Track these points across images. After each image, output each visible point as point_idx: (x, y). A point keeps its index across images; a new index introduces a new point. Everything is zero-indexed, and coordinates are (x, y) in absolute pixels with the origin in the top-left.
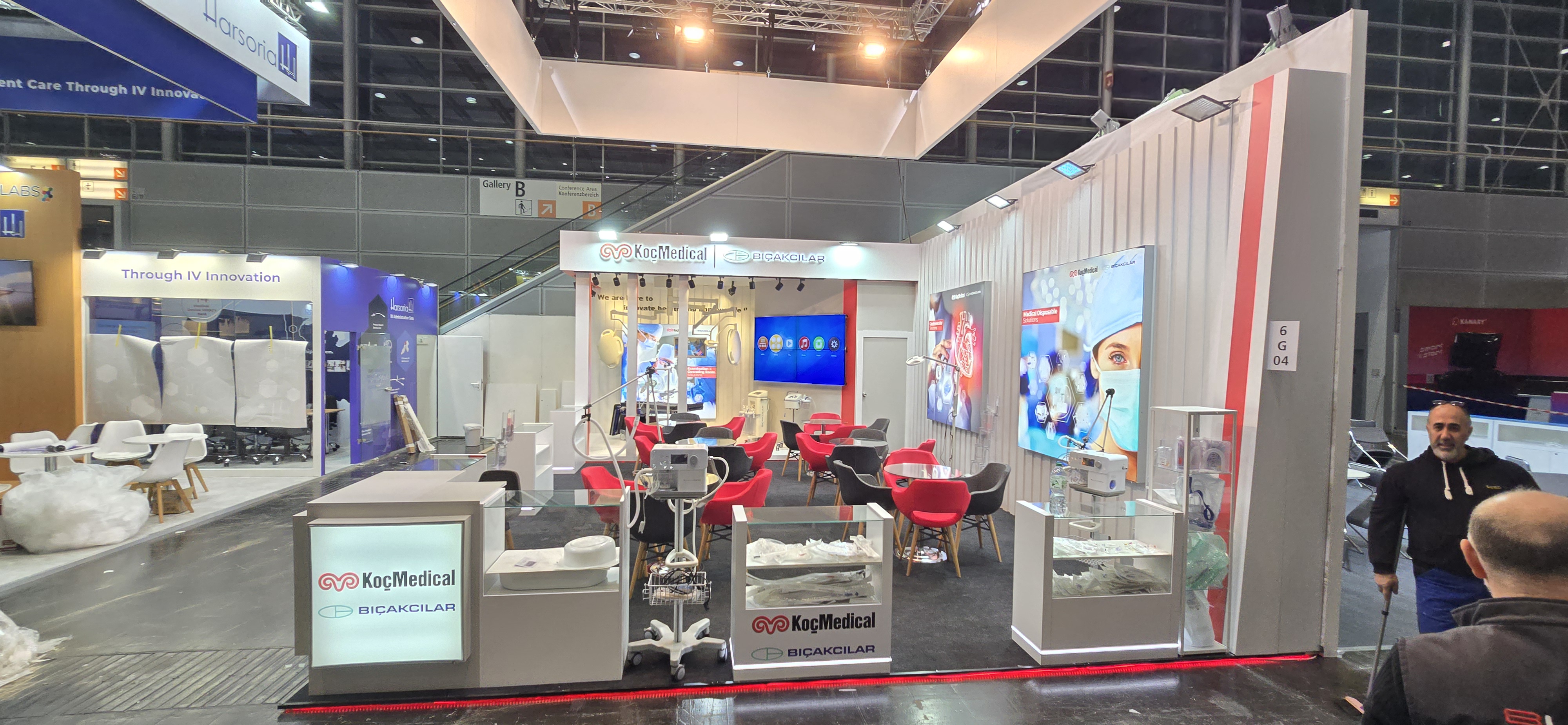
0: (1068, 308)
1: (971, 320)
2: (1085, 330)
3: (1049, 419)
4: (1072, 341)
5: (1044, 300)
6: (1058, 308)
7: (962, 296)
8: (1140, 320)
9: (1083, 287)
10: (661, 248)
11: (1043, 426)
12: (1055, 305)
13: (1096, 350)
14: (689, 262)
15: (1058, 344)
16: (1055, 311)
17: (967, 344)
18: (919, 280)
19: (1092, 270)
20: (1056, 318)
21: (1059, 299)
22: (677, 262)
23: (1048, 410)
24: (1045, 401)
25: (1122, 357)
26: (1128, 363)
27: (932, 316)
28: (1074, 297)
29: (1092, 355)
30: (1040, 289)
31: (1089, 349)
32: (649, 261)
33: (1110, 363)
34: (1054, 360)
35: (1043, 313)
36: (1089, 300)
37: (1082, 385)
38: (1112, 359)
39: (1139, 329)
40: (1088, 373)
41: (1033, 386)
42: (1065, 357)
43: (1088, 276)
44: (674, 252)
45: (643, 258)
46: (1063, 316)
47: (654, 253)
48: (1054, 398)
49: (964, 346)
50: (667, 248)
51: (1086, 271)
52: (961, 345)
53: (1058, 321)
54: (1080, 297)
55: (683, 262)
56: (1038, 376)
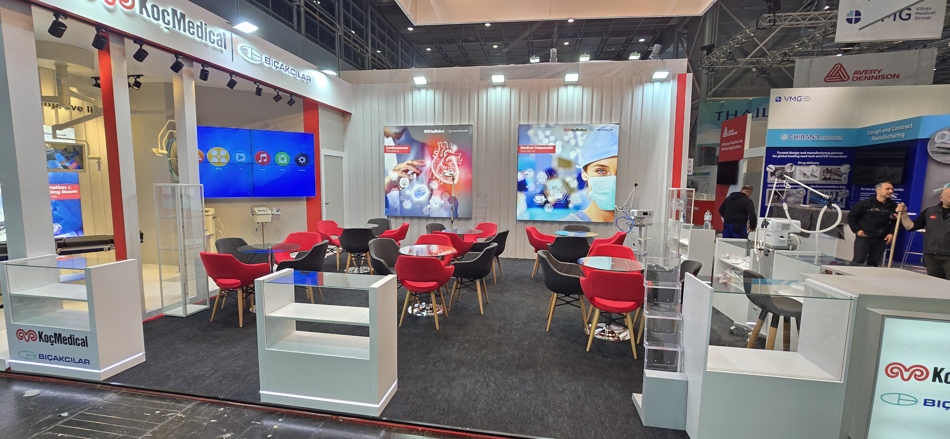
0: (563, 147)
1: (455, 148)
2: (577, 158)
3: (547, 202)
4: (566, 163)
5: (541, 141)
6: (554, 147)
7: (440, 131)
8: (616, 155)
9: (575, 137)
10: (174, 12)
11: (542, 206)
12: (553, 144)
13: (585, 168)
14: (207, 46)
15: (554, 165)
16: (552, 148)
17: (450, 164)
18: (353, 112)
19: (582, 130)
20: (553, 151)
21: (555, 142)
22: (194, 40)
23: (546, 197)
24: (543, 193)
25: (604, 170)
26: (609, 173)
27: (389, 142)
28: (568, 142)
29: (582, 170)
30: (536, 135)
31: (581, 167)
32: (159, 26)
33: (596, 173)
34: (551, 173)
35: (540, 148)
36: (581, 143)
37: (574, 184)
38: (597, 171)
39: (616, 158)
40: (579, 177)
41: (531, 186)
42: (560, 171)
43: (579, 133)
44: (191, 24)
45: (152, 19)
46: (558, 150)
47: (167, 18)
48: (550, 191)
49: (444, 164)
50: (183, 16)
51: (577, 130)
52: (441, 164)
53: (554, 152)
54: (573, 142)
55: (201, 43)
56: (536, 181)
